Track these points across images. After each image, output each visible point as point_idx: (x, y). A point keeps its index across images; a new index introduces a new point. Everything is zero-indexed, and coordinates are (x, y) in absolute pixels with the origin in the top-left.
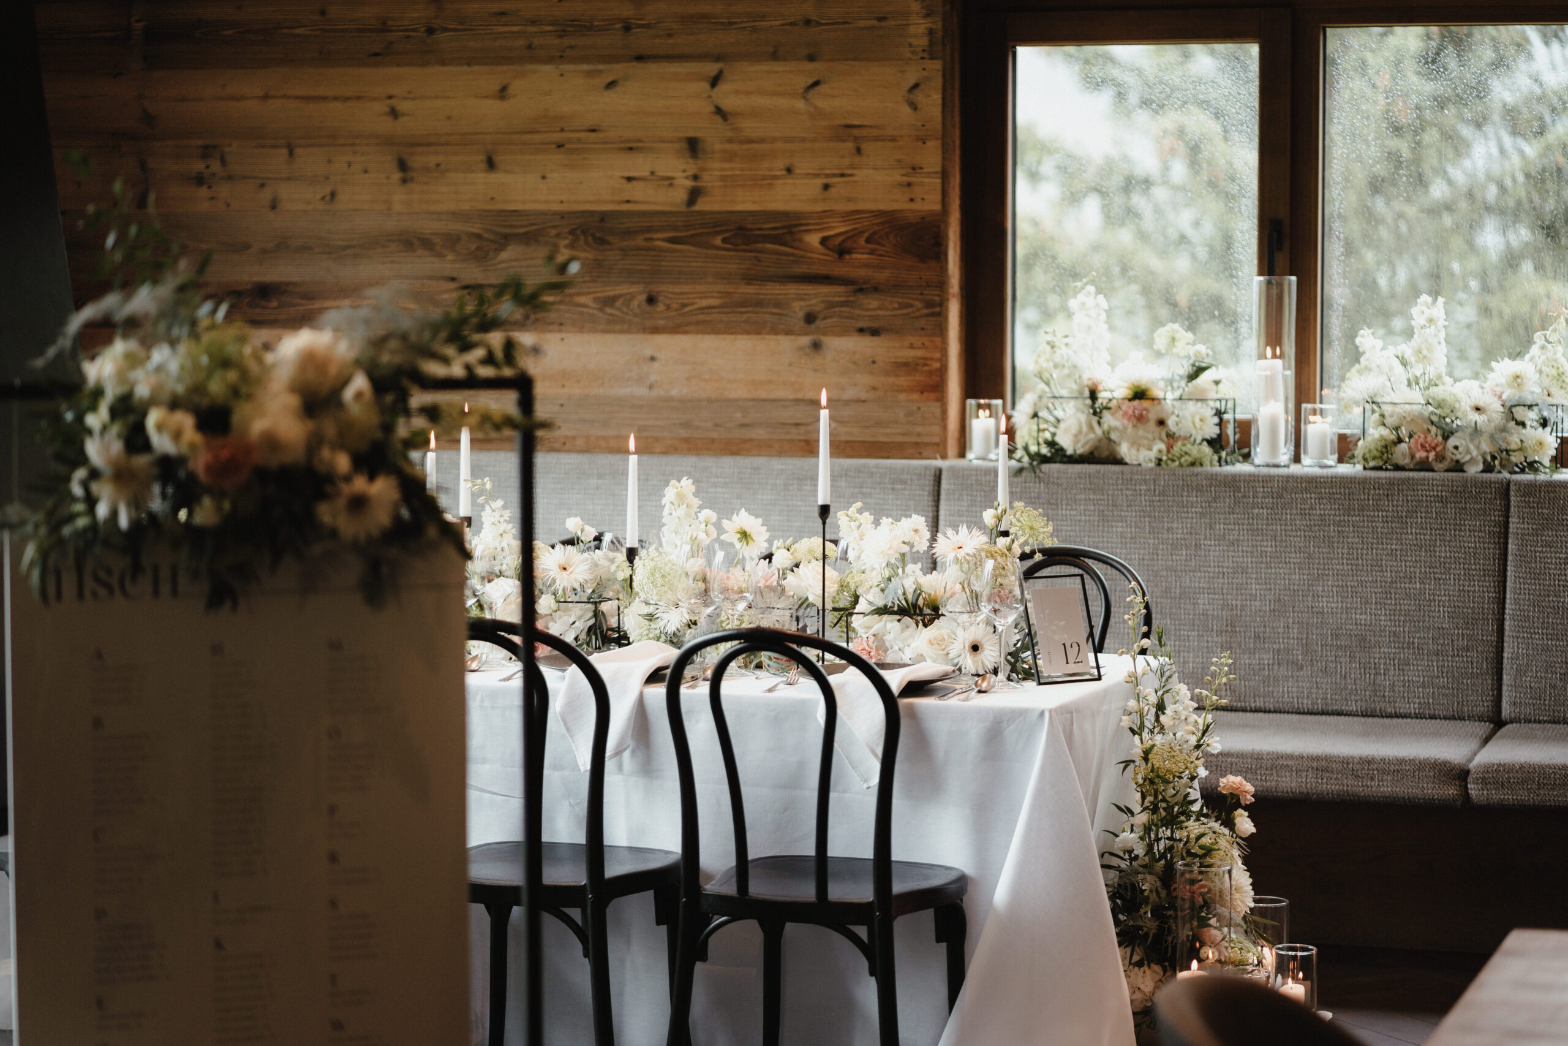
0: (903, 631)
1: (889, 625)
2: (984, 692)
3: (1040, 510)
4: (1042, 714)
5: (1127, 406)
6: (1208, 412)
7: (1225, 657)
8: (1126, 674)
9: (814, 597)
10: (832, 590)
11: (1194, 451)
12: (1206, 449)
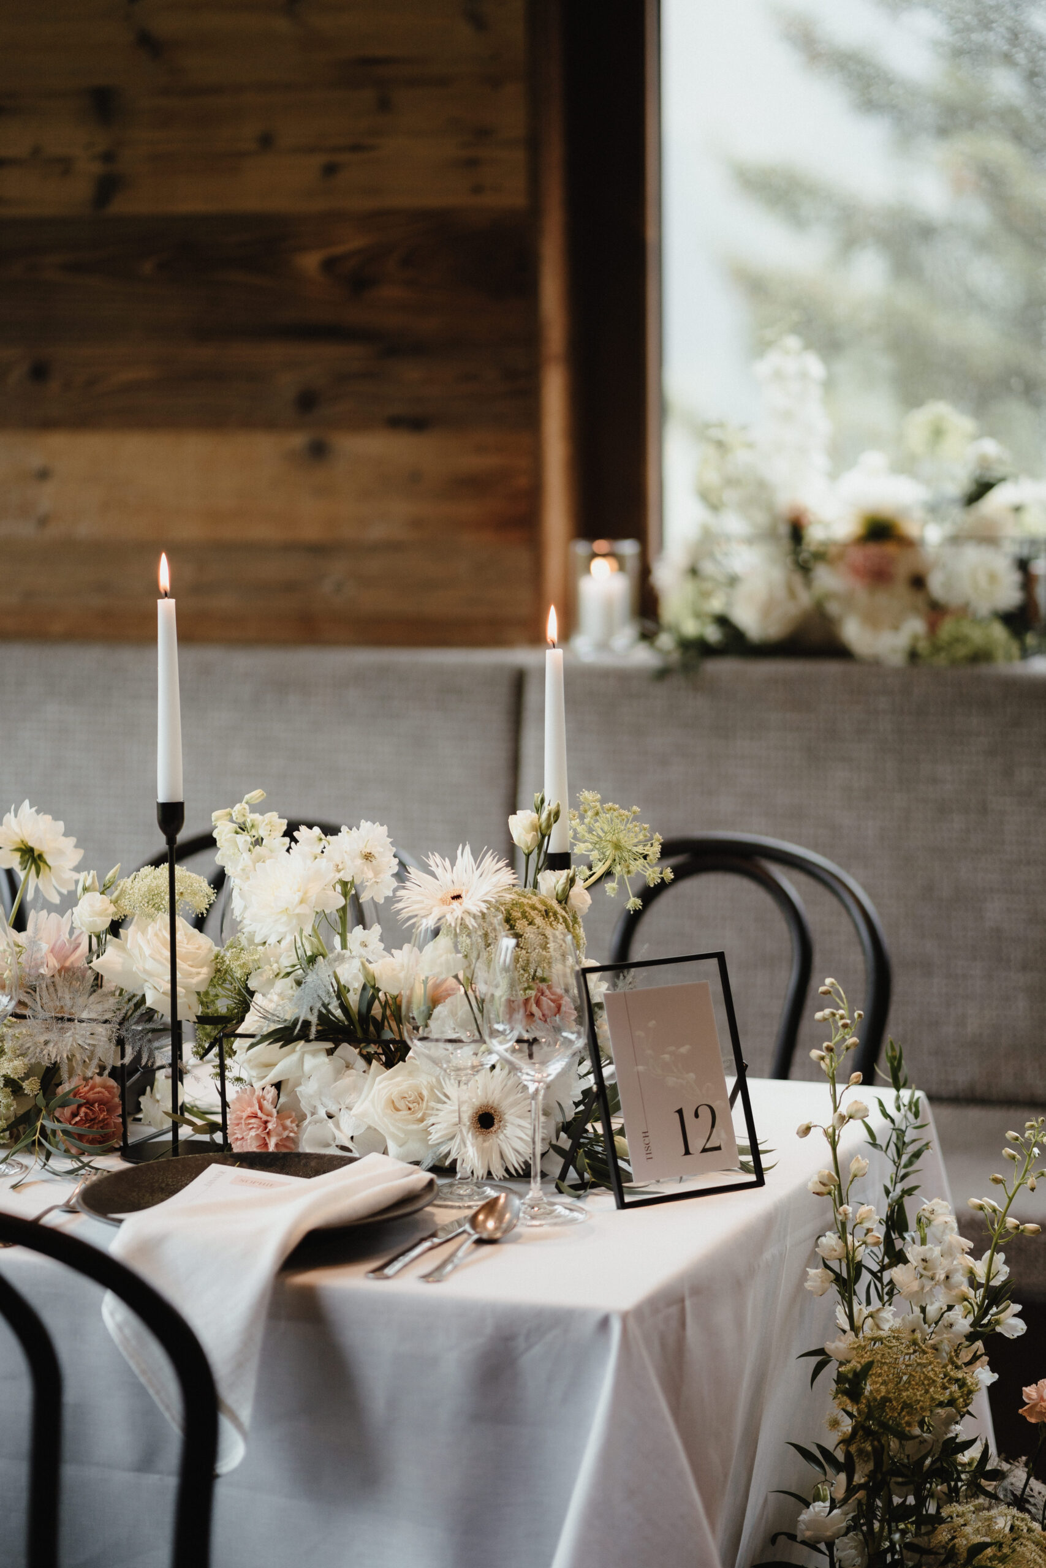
0: (338, 1074)
1: (310, 1062)
2: (491, 1241)
3: (635, 808)
4: (604, 1323)
5: (858, 555)
6: (1002, 565)
7: (1032, 1127)
8: (816, 1178)
9: (156, 997)
10: (195, 980)
11: (976, 635)
12: (999, 633)
